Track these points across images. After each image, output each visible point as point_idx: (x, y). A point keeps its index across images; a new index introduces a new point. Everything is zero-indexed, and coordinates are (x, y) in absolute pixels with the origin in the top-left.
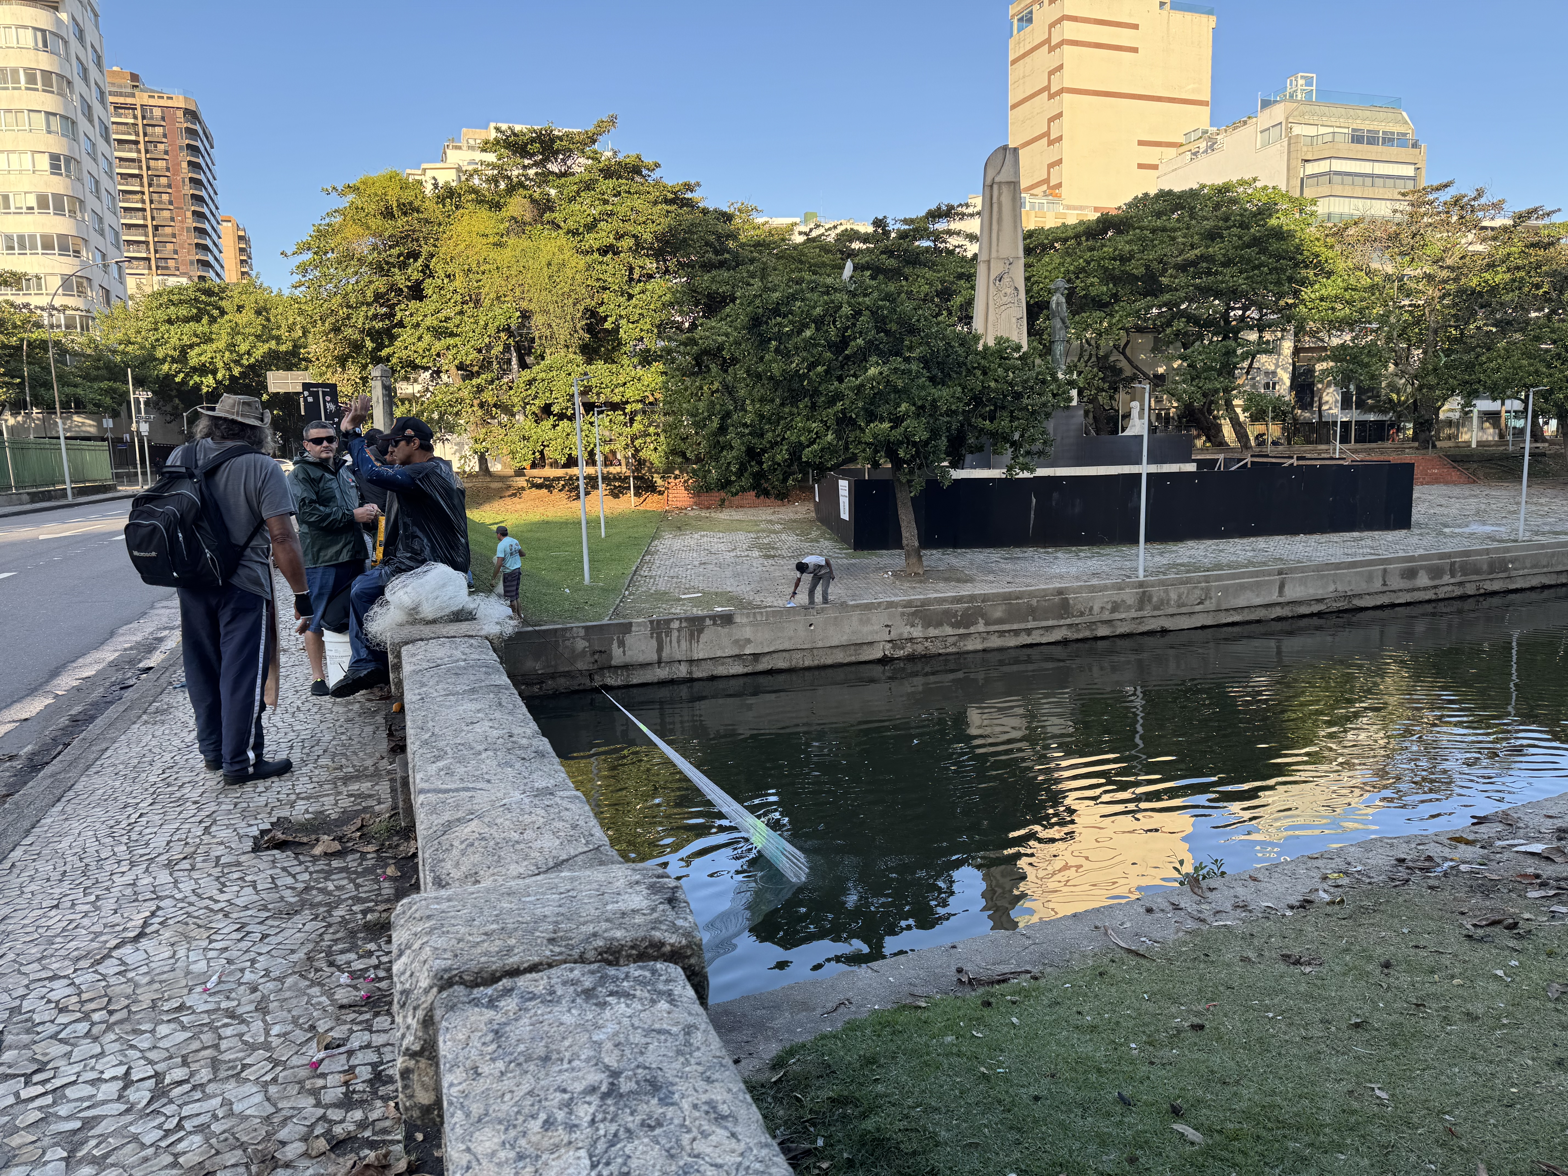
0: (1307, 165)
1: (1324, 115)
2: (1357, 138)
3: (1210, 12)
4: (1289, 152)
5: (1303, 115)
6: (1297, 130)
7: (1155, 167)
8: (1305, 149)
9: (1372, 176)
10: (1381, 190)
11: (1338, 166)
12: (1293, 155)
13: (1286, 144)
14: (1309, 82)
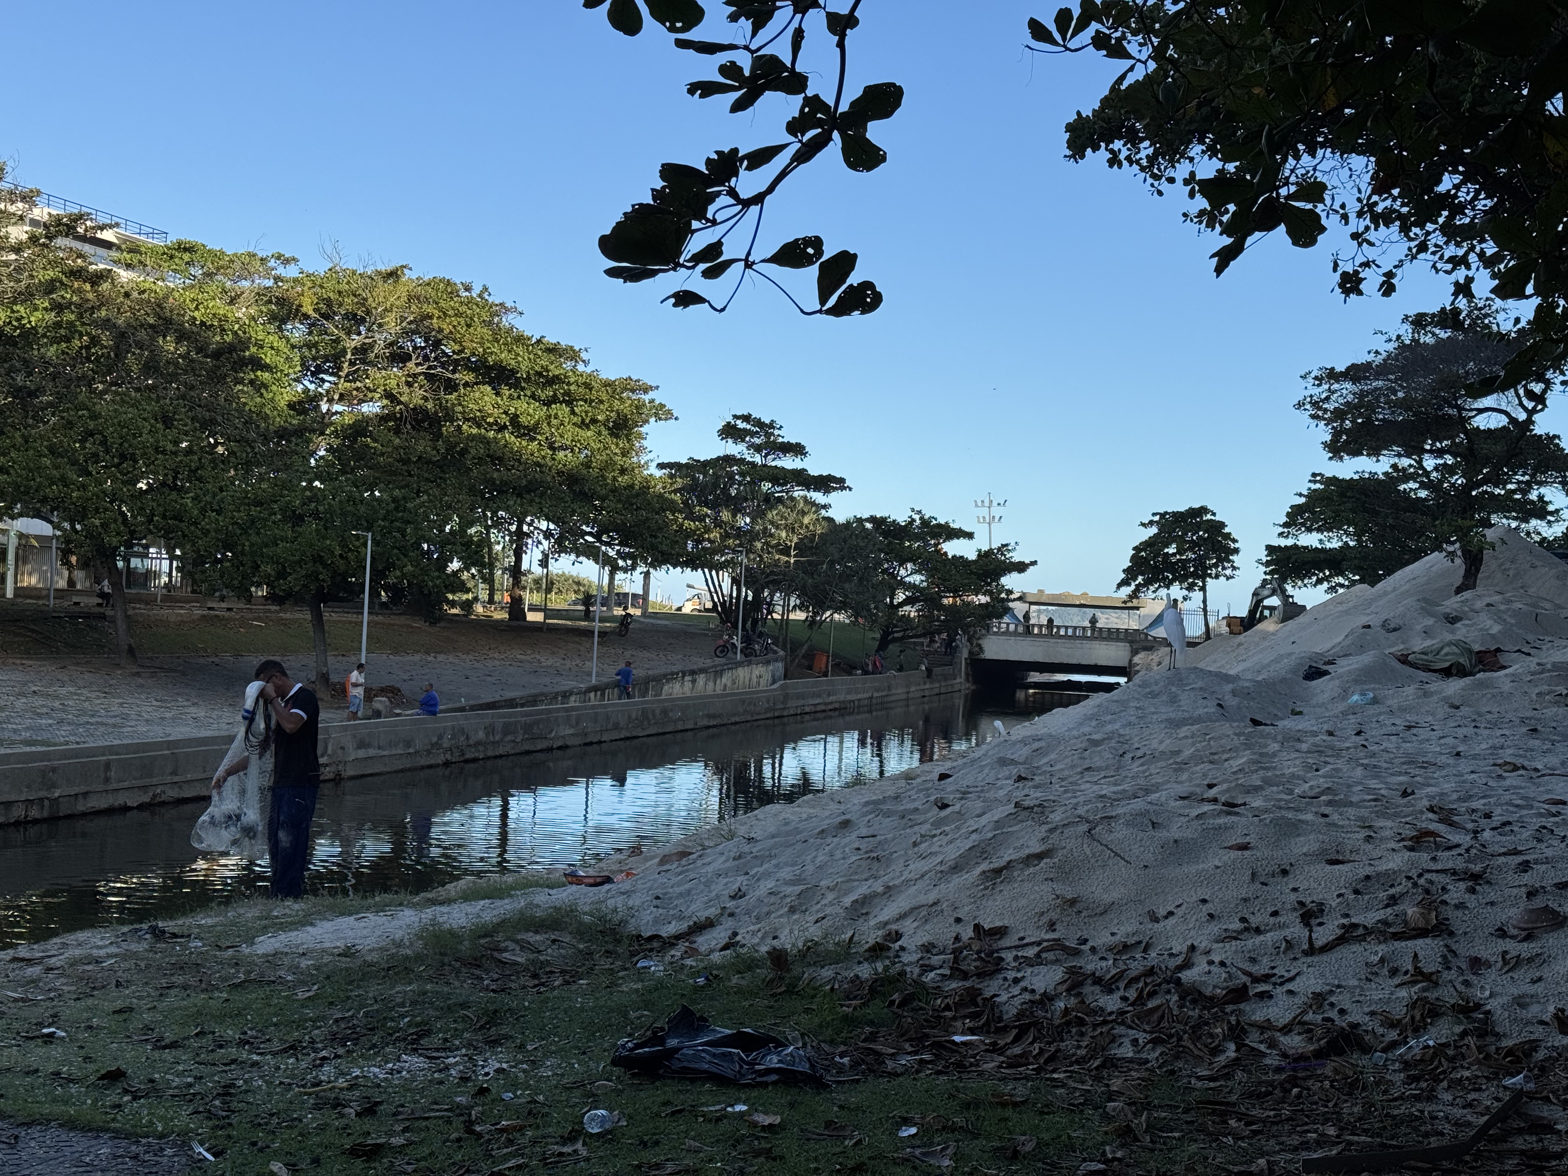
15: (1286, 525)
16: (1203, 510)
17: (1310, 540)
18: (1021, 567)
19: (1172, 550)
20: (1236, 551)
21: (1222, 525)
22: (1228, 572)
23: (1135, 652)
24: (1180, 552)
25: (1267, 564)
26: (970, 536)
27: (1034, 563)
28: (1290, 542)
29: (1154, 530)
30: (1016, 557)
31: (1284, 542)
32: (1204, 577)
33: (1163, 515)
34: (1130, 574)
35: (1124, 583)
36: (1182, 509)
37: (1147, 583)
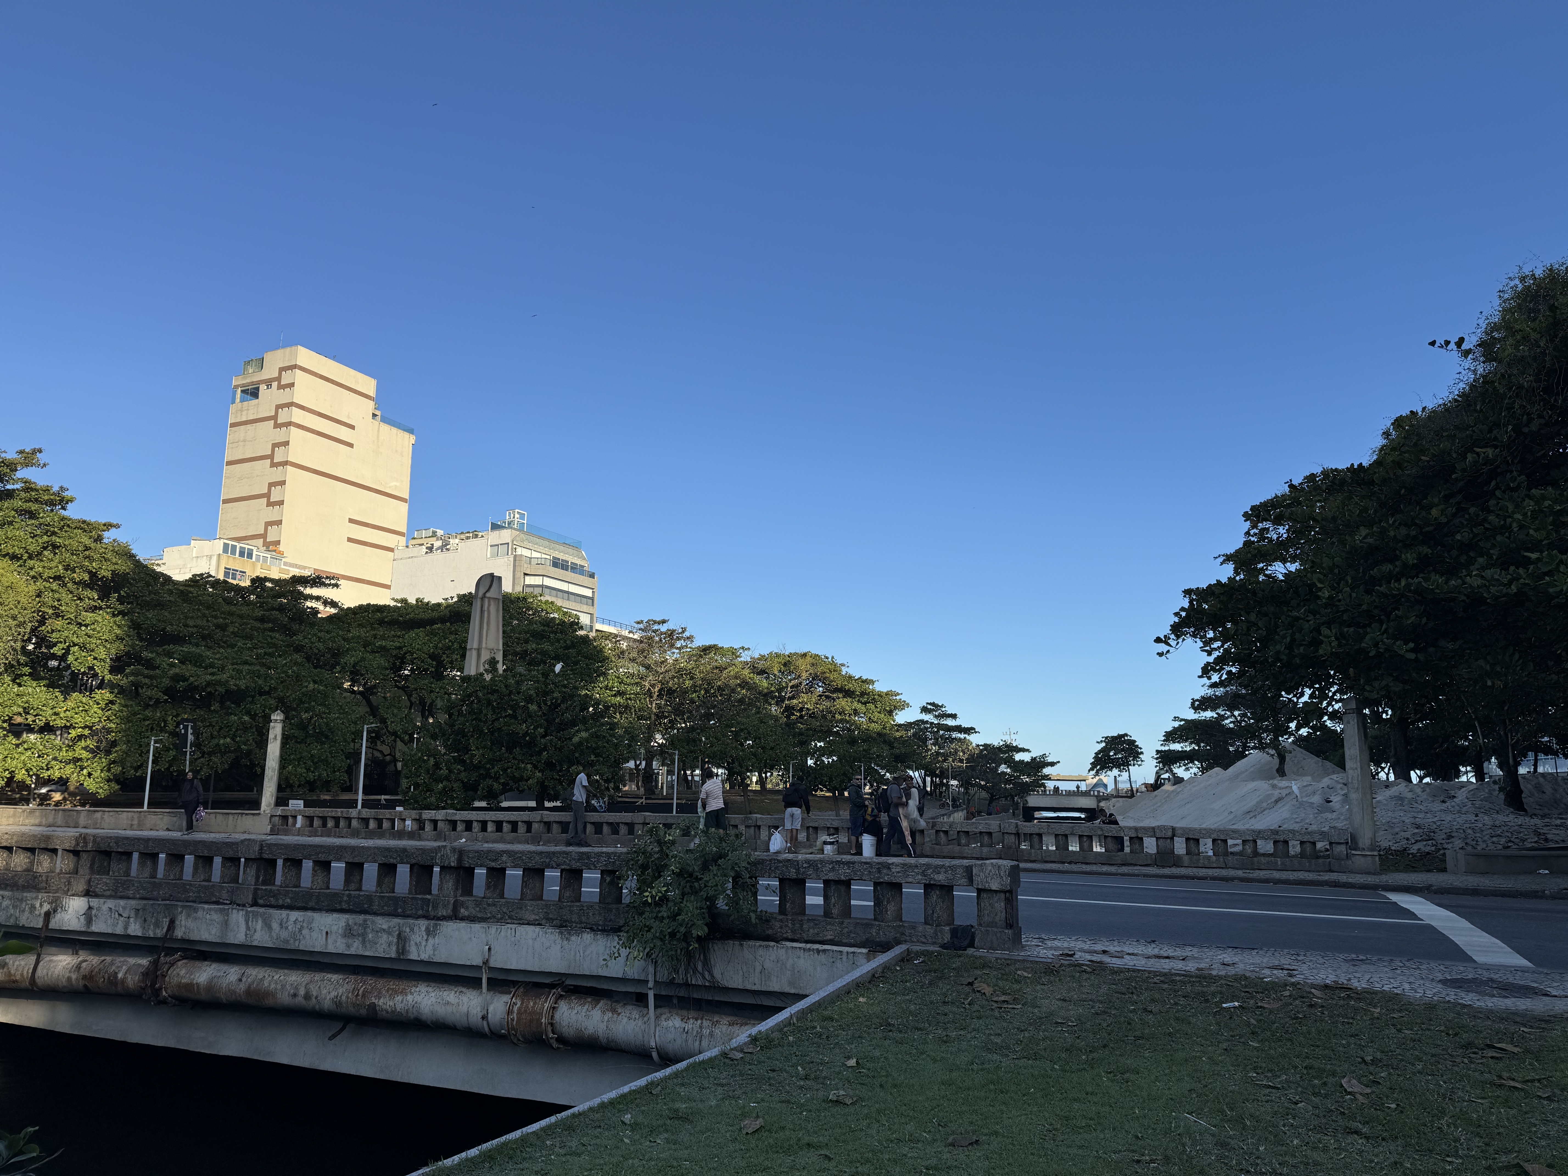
0: (527, 578)
1: (537, 544)
2: (556, 563)
3: (411, 431)
4: (514, 566)
5: (523, 541)
6: (520, 551)
7: (391, 550)
8: (526, 566)
9: (568, 593)
10: (574, 604)
11: (548, 582)
12: (518, 569)
13: (512, 559)
14: (522, 516)
15: (1164, 741)
16: (1126, 735)
17: (1177, 747)
18: (1052, 764)
19: (1111, 754)
20: (1142, 753)
21: (1135, 741)
22: (1139, 763)
23: (1099, 801)
24: (1115, 754)
25: (1157, 759)
26: (1028, 750)
27: (1059, 762)
28: (1166, 748)
29: (1104, 744)
30: (1049, 760)
31: (1163, 748)
32: (1128, 765)
33: (1106, 738)
34: (1093, 765)
35: (1091, 769)
36: (1116, 735)
37: (1102, 769)
